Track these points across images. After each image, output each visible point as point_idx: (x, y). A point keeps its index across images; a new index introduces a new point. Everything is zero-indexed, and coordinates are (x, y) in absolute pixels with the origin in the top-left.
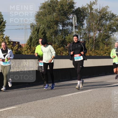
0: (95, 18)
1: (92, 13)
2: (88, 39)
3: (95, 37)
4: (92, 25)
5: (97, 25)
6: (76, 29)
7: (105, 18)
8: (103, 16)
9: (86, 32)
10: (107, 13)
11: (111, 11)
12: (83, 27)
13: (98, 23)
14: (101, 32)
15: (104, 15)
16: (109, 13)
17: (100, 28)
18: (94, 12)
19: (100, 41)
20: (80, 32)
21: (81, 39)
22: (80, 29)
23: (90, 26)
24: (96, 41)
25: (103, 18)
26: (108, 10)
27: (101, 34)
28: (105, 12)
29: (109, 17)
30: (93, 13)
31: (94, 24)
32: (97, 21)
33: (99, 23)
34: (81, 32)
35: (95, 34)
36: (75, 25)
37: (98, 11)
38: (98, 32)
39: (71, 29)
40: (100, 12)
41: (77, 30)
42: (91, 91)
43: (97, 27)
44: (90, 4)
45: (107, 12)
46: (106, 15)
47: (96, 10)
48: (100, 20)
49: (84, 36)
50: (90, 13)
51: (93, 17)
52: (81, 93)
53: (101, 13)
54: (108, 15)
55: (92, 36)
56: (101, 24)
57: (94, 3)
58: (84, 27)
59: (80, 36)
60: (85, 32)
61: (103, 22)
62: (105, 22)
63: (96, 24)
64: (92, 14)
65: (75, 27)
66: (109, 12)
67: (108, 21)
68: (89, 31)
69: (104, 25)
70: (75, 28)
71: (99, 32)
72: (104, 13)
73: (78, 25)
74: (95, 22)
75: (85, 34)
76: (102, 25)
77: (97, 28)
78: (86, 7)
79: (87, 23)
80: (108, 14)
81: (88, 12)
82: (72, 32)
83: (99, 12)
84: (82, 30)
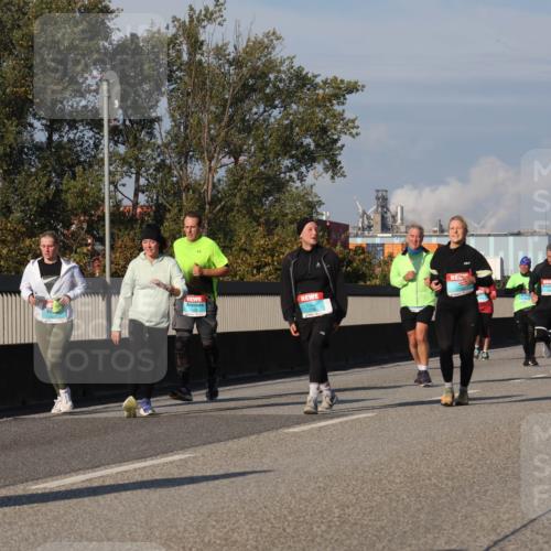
0: (212, 89)
1: (200, 62)
2: (178, 195)
3: (214, 186)
4: (199, 123)
5: (223, 124)
6: (116, 143)
7: (262, 90)
8: (251, 82)
9: (168, 162)
10: (271, 66)
11: (291, 59)
12: (151, 135)
13: (226, 119)
14: (242, 158)
15: (260, 77)
16: (284, 68)
17: (236, 139)
18: (207, 58)
19: (233, 205)
20: (137, 160)
21: (140, 195)
22: (136, 143)
23: (186, 128)
24: (219, 207)
25: (253, 89)
26: (279, 53)
27: (243, 169)
28: (264, 59)
29: (281, 85)
30: (205, 65)
31: (206, 118)
32: (224, 107)
33: (231, 118)
34: (140, 156)
35: (210, 168)
36: (113, 123)
37: (231, 57)
38: (229, 161)
39: (91, 142)
40: (237, 63)
41: (122, 149)
42: (186, 461)
43: (223, 134)
44: (191, 17)
45: (270, 61)
46: (267, 76)
47: (219, 52)
48: (237, 100)
49: (155, 179)
50: (190, 63)
51: (205, 84)
52: (135, 470)
53: (241, 67)
54: (276, 77)
55: (198, 178)
56: (243, 120)
57: (209, 16)
58: (156, 132)
59: (137, 180)
60: (163, 161)
61: (255, 110)
62: (261, 110)
63: (218, 119)
64: (196, 68)
65: (114, 131)
66: (282, 63)
67: (275, 107)
68: (180, 154)
69: (257, 129)
70: (110, 139)
71: (232, 159)
72: (255, 69)
73: (127, 123)
74: (213, 108)
75: (161, 167)
76: (247, 128)
77: (219, 140)
78: (170, 36)
79: (172, 116)
80: (279, 72)
81: (179, 57)
82: (95, 157)
83: (234, 59)
84: (149, 151)
